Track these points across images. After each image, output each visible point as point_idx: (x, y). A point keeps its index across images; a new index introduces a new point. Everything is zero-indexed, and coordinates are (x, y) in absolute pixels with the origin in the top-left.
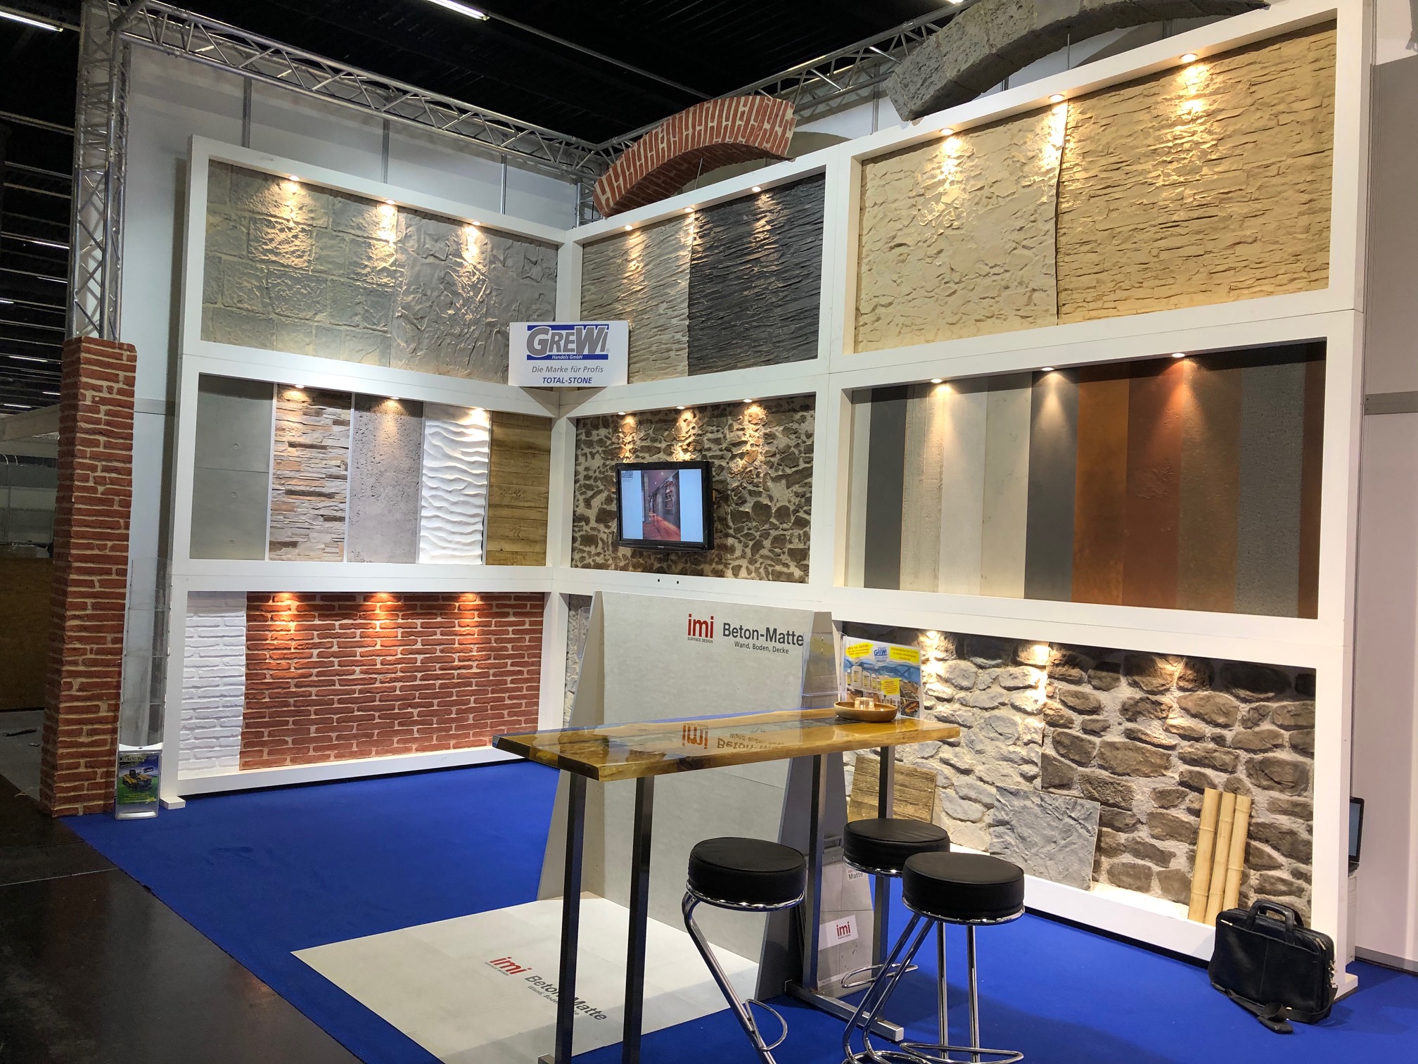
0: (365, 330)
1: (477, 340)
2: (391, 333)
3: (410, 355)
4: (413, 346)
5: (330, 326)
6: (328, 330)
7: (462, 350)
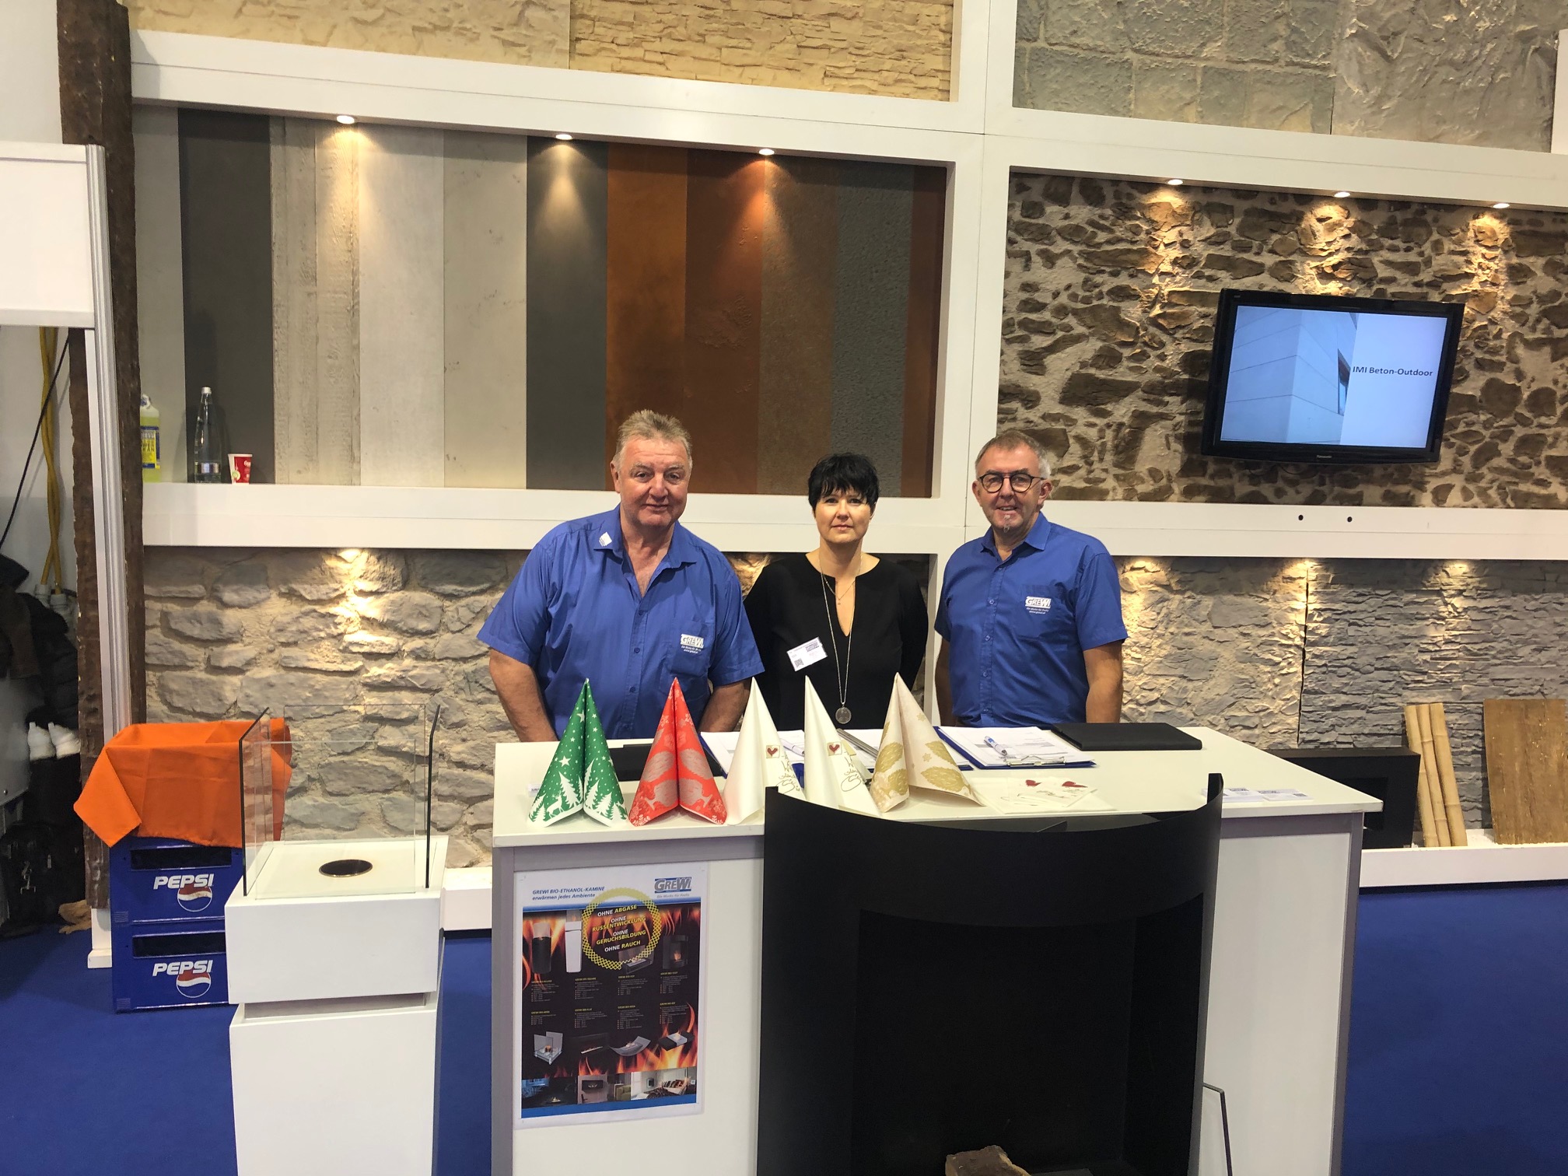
0: (1290, 69)
1: (1498, 68)
2: (1336, 71)
3: (1369, 111)
4: (1375, 91)
5: (1226, 65)
6: (1223, 73)
7: (1466, 92)
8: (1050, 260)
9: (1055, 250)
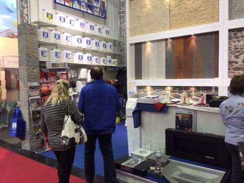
8: (239, 41)
9: (240, 40)
